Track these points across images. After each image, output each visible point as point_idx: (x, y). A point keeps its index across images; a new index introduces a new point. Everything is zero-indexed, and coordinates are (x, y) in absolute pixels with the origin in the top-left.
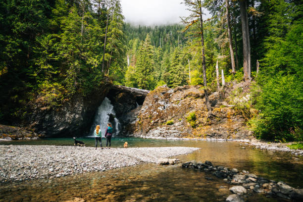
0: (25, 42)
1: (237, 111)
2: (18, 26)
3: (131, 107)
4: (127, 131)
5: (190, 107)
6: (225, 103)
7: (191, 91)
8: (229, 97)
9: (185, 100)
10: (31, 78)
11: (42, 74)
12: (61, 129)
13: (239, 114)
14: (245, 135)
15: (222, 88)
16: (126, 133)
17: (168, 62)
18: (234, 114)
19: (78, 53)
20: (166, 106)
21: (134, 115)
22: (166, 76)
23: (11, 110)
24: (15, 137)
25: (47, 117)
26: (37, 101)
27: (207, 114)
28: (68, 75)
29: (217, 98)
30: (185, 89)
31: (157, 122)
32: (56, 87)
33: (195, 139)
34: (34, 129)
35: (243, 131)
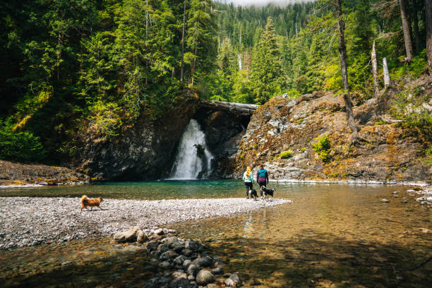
0: (68, 48)
1: (407, 130)
2: (56, 26)
3: (231, 133)
4: (224, 169)
5: (320, 128)
6: (386, 118)
7: (324, 101)
8: (396, 107)
9: (314, 115)
10: (79, 98)
11: (93, 91)
12: (124, 168)
13: (412, 136)
14: (423, 173)
15: (384, 91)
16: (222, 172)
17: (304, 58)
18: (401, 135)
19: (138, 55)
20: (281, 128)
21: (236, 145)
22: (299, 82)
23: (57, 145)
24: (53, 181)
25: (104, 152)
26: (88, 131)
27: (349, 138)
28: (128, 90)
29: (372, 109)
30: (316, 97)
31: (265, 155)
32: (111, 108)
33: (326, 181)
34: (87, 170)
35: (419, 166)
